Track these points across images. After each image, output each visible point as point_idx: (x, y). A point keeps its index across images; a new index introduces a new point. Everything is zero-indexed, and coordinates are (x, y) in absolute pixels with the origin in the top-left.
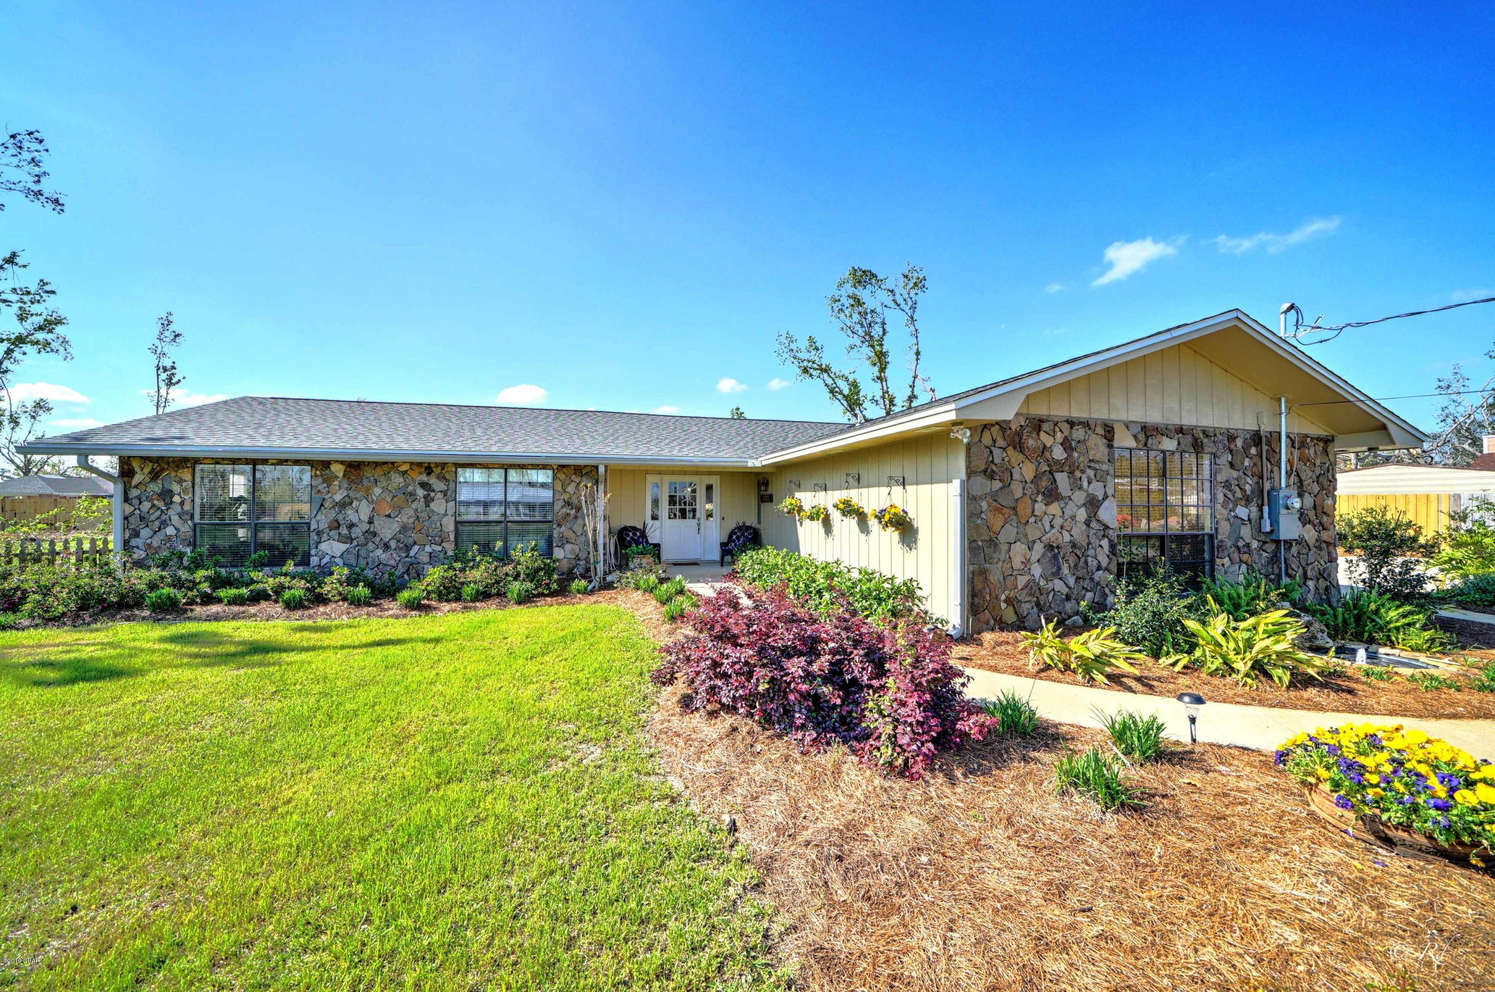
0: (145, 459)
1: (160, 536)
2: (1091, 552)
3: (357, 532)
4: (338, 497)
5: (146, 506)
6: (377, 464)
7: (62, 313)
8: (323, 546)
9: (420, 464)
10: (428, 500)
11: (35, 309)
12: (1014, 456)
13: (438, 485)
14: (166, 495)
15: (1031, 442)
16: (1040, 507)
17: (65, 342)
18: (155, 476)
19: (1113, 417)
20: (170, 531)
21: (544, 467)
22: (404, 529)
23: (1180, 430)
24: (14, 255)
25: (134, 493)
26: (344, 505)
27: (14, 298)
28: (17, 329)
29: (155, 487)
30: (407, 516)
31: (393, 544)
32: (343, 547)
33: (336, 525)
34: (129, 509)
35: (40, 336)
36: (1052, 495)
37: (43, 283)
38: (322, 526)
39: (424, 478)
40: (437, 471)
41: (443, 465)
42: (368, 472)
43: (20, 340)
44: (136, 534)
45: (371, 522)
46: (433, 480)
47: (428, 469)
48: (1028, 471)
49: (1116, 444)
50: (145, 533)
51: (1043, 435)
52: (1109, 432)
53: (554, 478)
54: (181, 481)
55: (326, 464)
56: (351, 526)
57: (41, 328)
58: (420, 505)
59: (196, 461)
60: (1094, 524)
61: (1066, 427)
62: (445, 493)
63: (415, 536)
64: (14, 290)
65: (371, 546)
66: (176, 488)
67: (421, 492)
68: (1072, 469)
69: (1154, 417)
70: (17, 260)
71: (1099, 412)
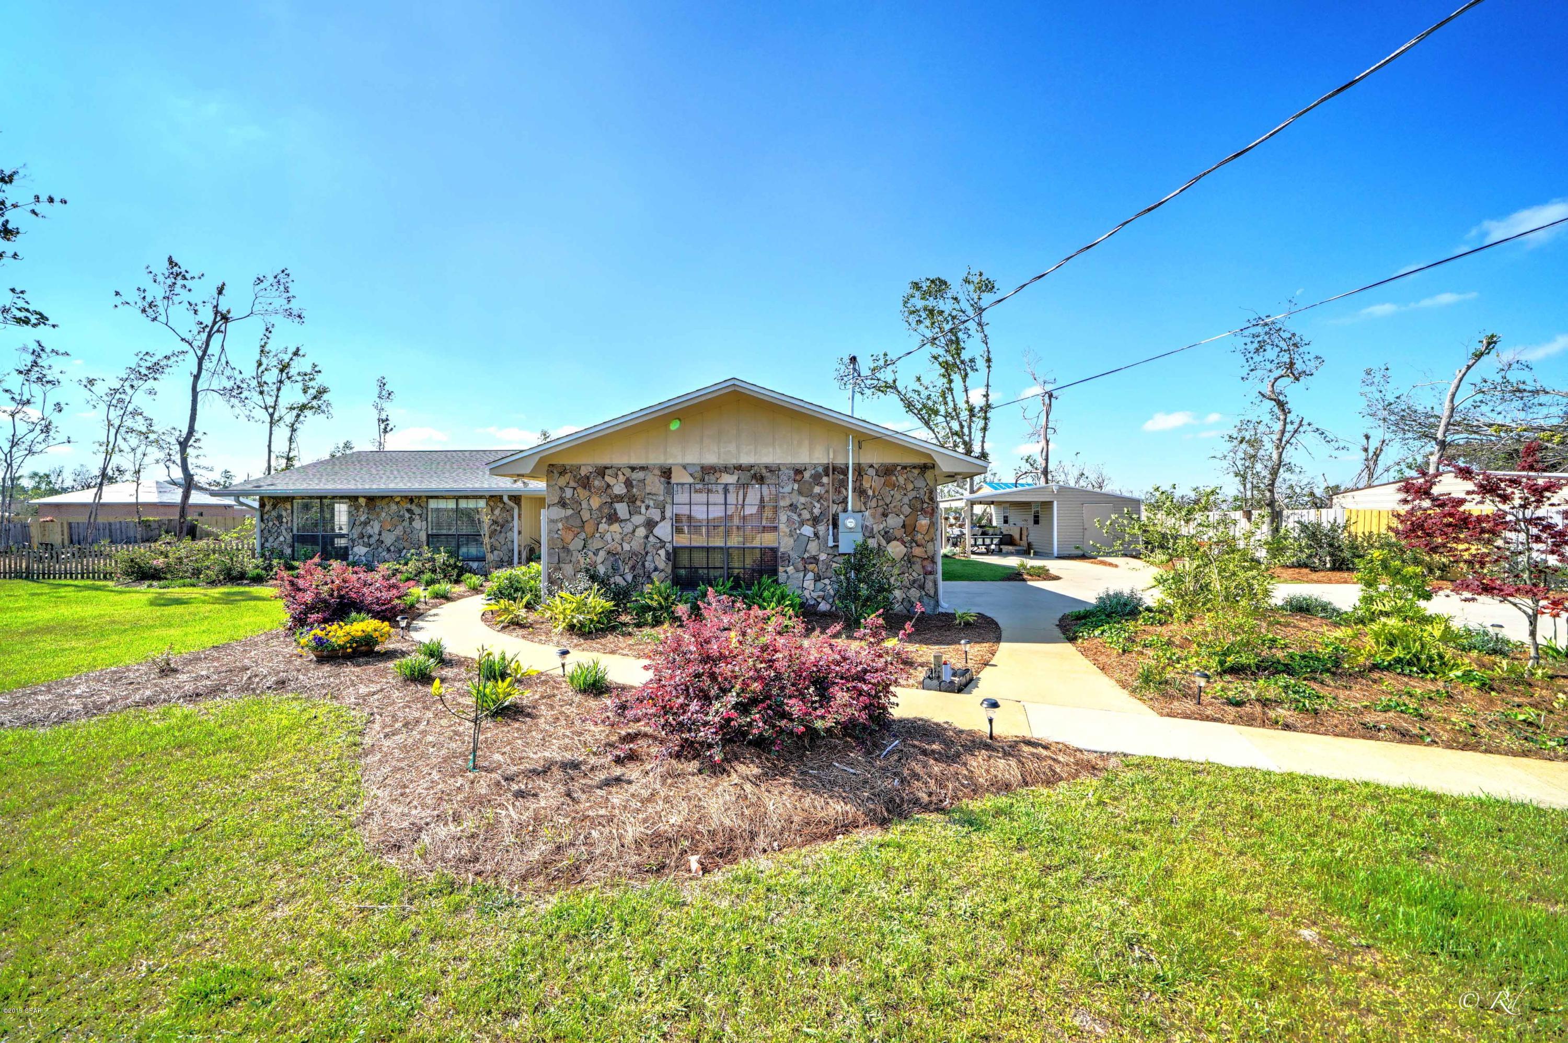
0: (270, 497)
1: (277, 542)
2: (649, 558)
3: (372, 540)
4: (363, 519)
5: (271, 524)
6: (383, 498)
7: (326, 385)
8: (355, 549)
9: (406, 497)
10: (411, 520)
11: (311, 384)
12: (582, 493)
13: (417, 510)
14: (280, 517)
15: (597, 483)
16: (603, 527)
17: (328, 405)
18: (274, 507)
19: (670, 461)
20: (282, 539)
21: (481, 497)
22: (398, 539)
23: (739, 468)
24: (298, 349)
25: (266, 517)
26: (365, 524)
27: (299, 378)
28: (303, 399)
29: (274, 514)
30: (399, 531)
31: (392, 548)
32: (366, 549)
33: (362, 536)
34: (263, 526)
35: (314, 403)
36: (613, 518)
37: (315, 366)
38: (355, 536)
39: (409, 506)
40: (416, 501)
41: (420, 497)
42: (378, 503)
43: (303, 407)
44: (267, 540)
45: (380, 534)
46: (413, 507)
47: (411, 500)
48: (595, 502)
49: (673, 481)
50: (271, 539)
51: (607, 478)
52: (666, 473)
53: (487, 504)
54: (286, 510)
55: (356, 498)
56: (370, 536)
57: (315, 397)
58: (406, 523)
59: (293, 498)
60: (651, 539)
61: (628, 472)
62: (420, 515)
63: (405, 544)
64: (299, 374)
65: (380, 550)
66: (284, 514)
67: (407, 515)
68: (632, 500)
69: (711, 459)
70: (301, 353)
71: (656, 458)
